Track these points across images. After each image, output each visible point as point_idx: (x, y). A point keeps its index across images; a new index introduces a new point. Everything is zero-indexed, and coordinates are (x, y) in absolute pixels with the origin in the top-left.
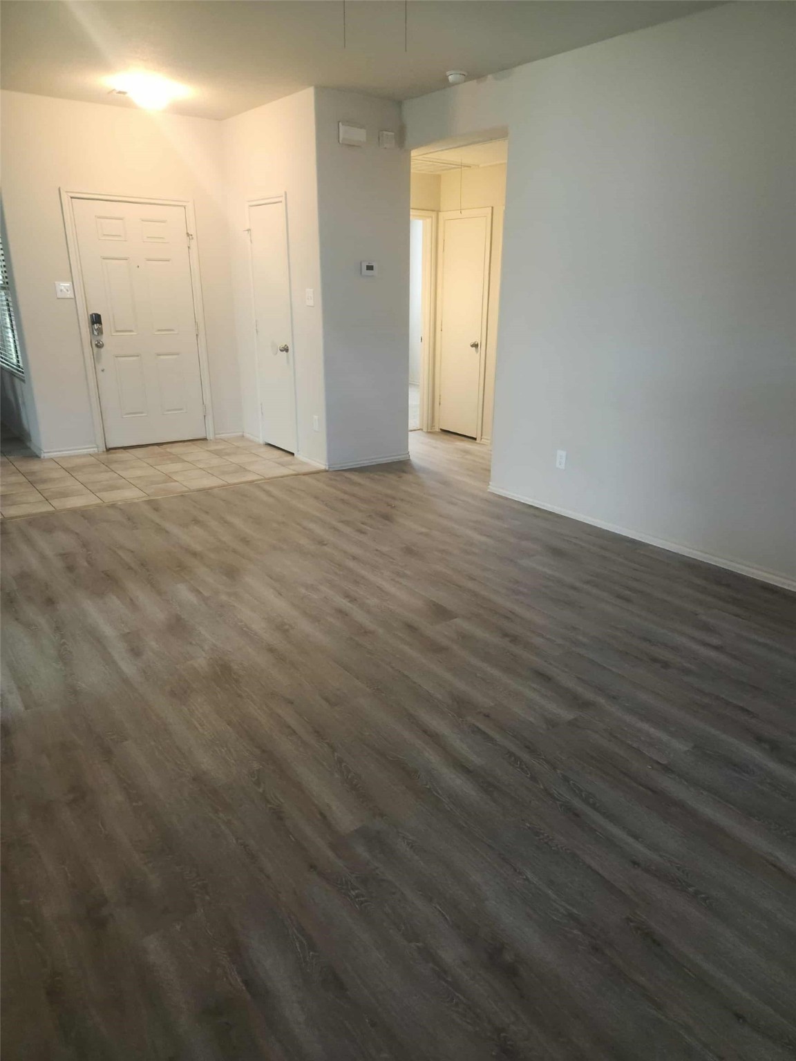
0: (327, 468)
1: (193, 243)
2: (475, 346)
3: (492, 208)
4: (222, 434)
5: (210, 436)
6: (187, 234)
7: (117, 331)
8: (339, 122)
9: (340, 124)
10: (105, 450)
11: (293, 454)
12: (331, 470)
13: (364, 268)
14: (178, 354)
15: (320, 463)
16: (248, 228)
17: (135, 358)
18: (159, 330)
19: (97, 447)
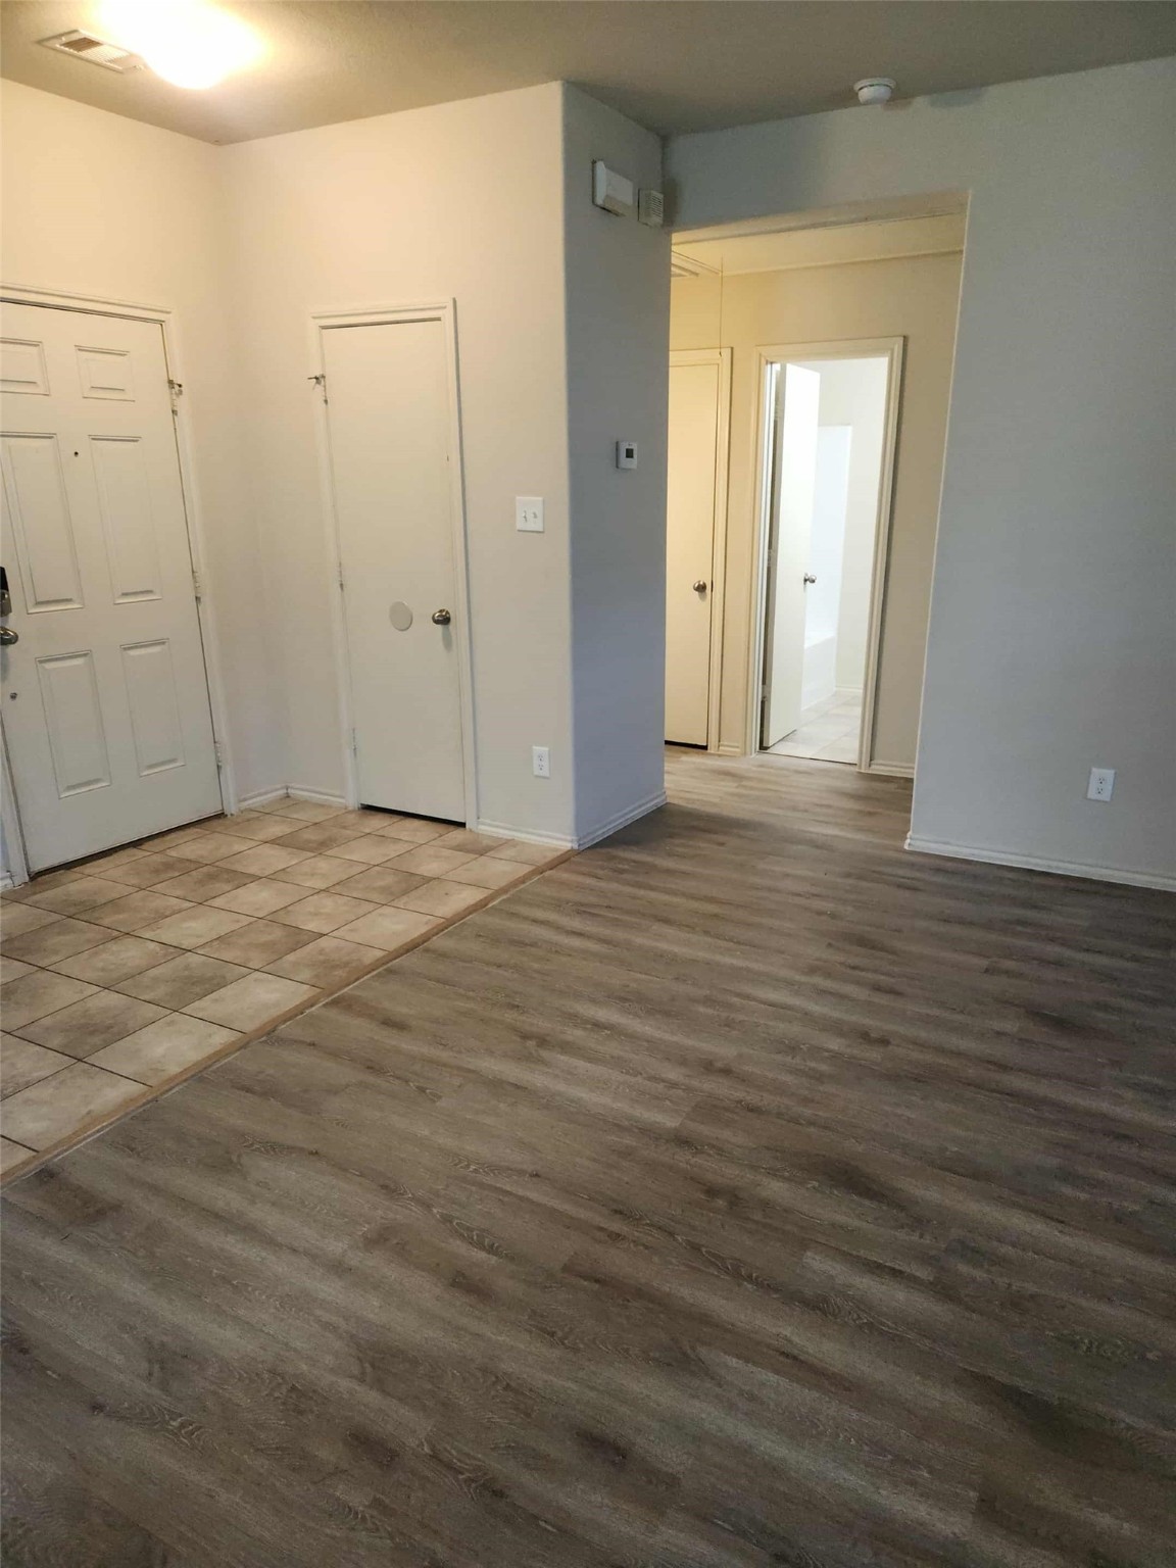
0: (576, 847)
1: (183, 404)
2: (701, 588)
3: (732, 348)
4: (252, 798)
5: (232, 808)
6: (171, 382)
7: (38, 603)
8: (594, 162)
9: (601, 167)
10: (27, 879)
11: (462, 825)
12: (582, 848)
13: (623, 454)
14: (164, 643)
15: (563, 841)
16: (318, 374)
17: (79, 661)
18: (125, 595)
19: (11, 877)
